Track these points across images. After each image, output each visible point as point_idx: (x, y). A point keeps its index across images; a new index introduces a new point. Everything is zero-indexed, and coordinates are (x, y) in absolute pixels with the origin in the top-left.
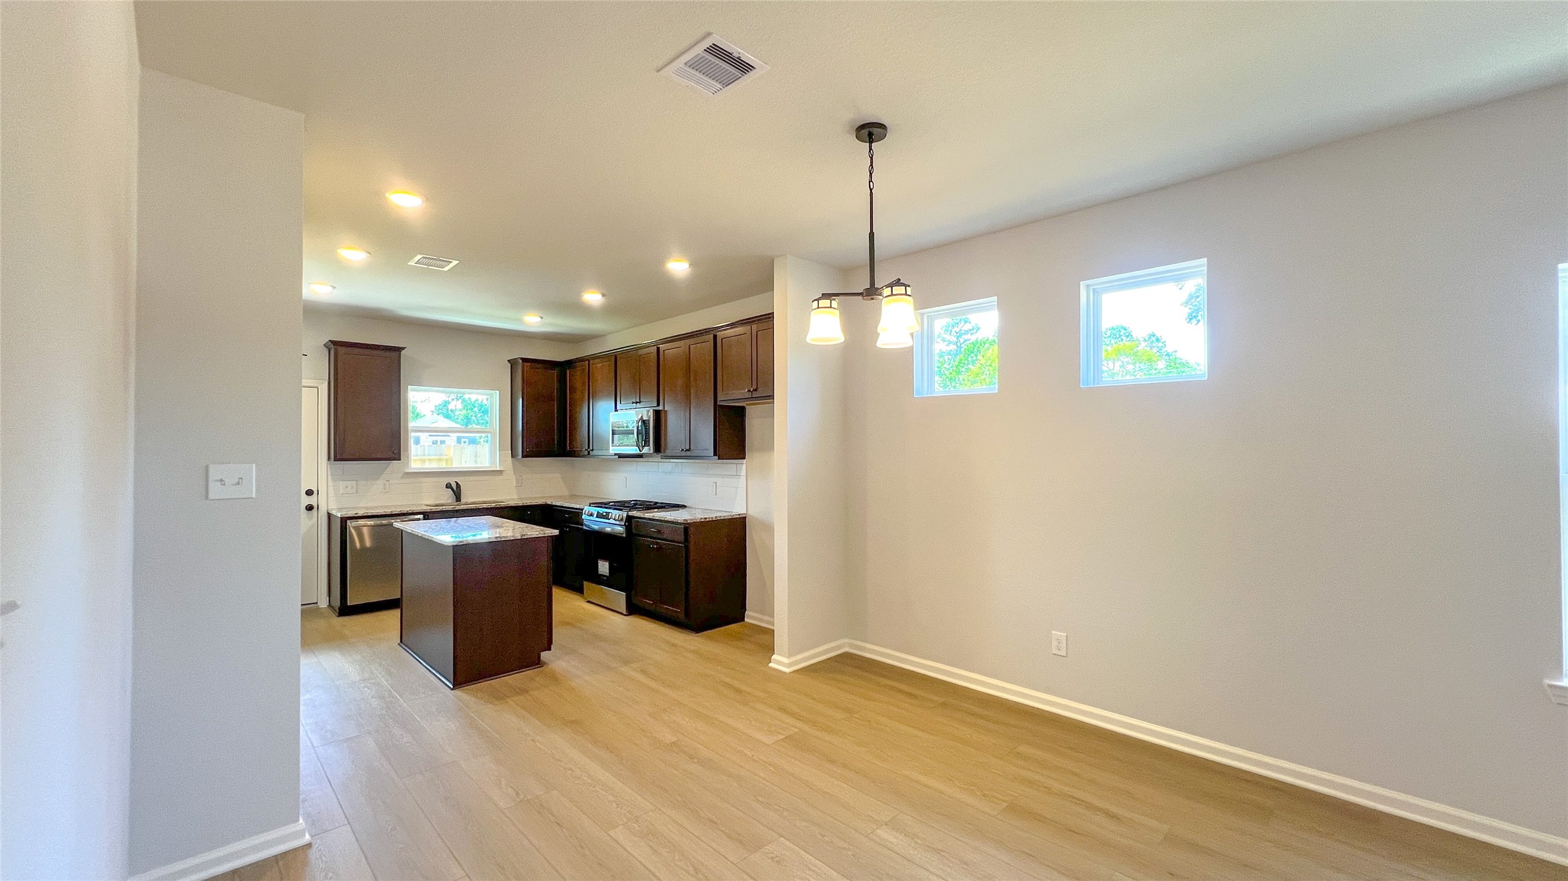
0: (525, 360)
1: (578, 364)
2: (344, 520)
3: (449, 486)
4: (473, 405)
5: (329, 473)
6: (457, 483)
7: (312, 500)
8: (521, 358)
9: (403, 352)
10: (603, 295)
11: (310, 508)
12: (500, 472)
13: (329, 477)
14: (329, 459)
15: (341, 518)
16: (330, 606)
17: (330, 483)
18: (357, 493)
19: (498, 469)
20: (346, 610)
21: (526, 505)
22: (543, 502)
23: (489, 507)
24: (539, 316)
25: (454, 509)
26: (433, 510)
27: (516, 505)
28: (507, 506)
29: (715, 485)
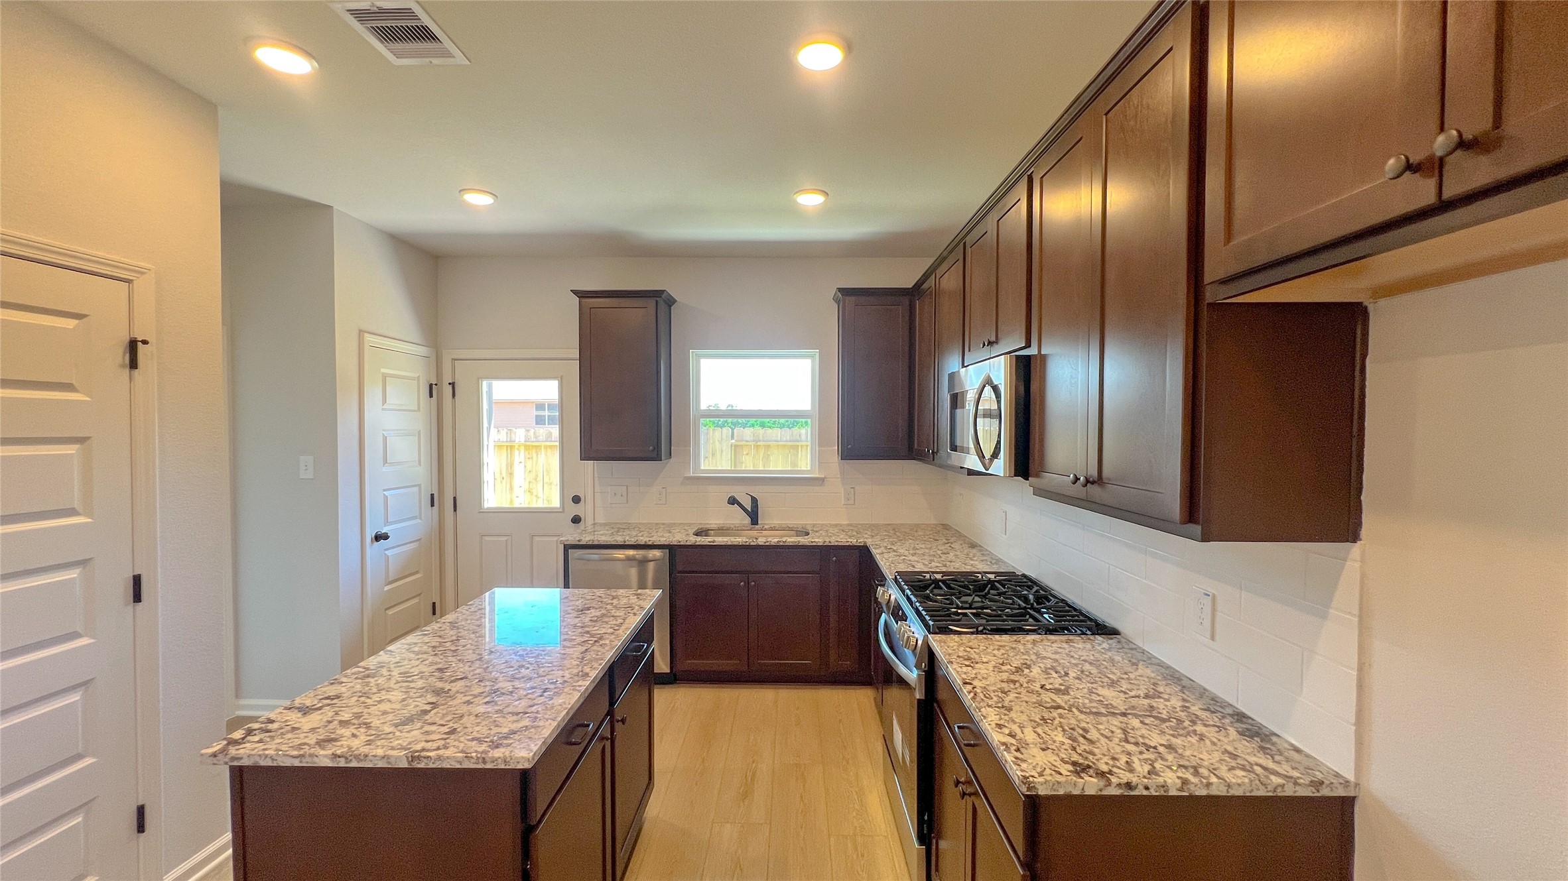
1: (926, 285)
2: (567, 549)
3: (732, 501)
5: (596, 475)
6: (750, 497)
7: (579, 510)
8: (840, 289)
11: (576, 520)
12: (821, 481)
13: (597, 480)
15: (564, 545)
17: (598, 489)
19: (817, 475)
21: (830, 544)
22: (860, 542)
23: (766, 544)
24: (823, 191)
25: (711, 544)
26: (682, 543)
27: (811, 544)
28: (796, 544)
29: (1207, 601)
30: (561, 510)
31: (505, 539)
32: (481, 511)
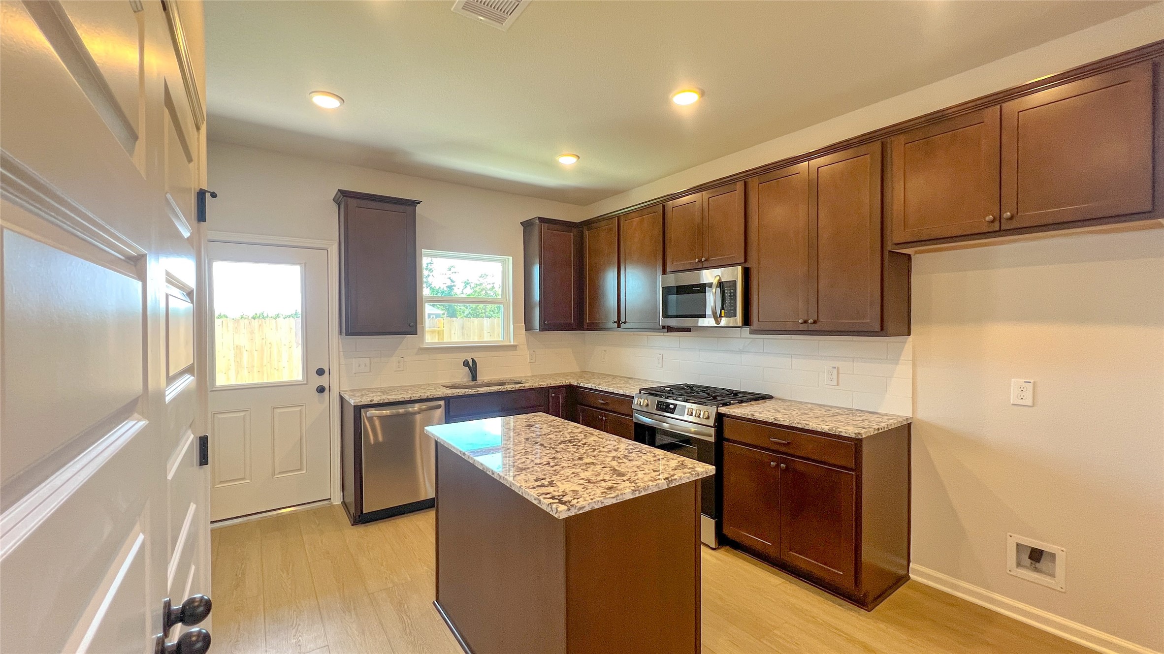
0: (542, 220)
1: (603, 223)
2: (358, 409)
3: (466, 364)
4: (437, 291)
5: (341, 350)
6: (472, 359)
7: (323, 381)
8: (539, 218)
9: (418, 207)
10: (703, 94)
11: (321, 390)
12: (514, 347)
13: (342, 354)
14: (341, 332)
15: (354, 406)
16: (344, 503)
17: (343, 361)
18: (370, 371)
19: (512, 343)
20: (361, 518)
21: (551, 386)
22: (567, 383)
23: (513, 389)
24: (576, 155)
25: (477, 393)
26: (455, 395)
27: (540, 387)
28: (531, 387)
29: (835, 371)
30: (305, 382)
31: (242, 414)
32: (214, 389)
